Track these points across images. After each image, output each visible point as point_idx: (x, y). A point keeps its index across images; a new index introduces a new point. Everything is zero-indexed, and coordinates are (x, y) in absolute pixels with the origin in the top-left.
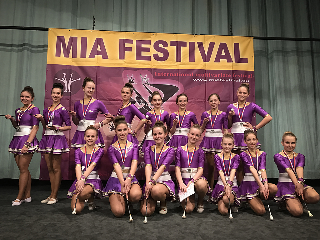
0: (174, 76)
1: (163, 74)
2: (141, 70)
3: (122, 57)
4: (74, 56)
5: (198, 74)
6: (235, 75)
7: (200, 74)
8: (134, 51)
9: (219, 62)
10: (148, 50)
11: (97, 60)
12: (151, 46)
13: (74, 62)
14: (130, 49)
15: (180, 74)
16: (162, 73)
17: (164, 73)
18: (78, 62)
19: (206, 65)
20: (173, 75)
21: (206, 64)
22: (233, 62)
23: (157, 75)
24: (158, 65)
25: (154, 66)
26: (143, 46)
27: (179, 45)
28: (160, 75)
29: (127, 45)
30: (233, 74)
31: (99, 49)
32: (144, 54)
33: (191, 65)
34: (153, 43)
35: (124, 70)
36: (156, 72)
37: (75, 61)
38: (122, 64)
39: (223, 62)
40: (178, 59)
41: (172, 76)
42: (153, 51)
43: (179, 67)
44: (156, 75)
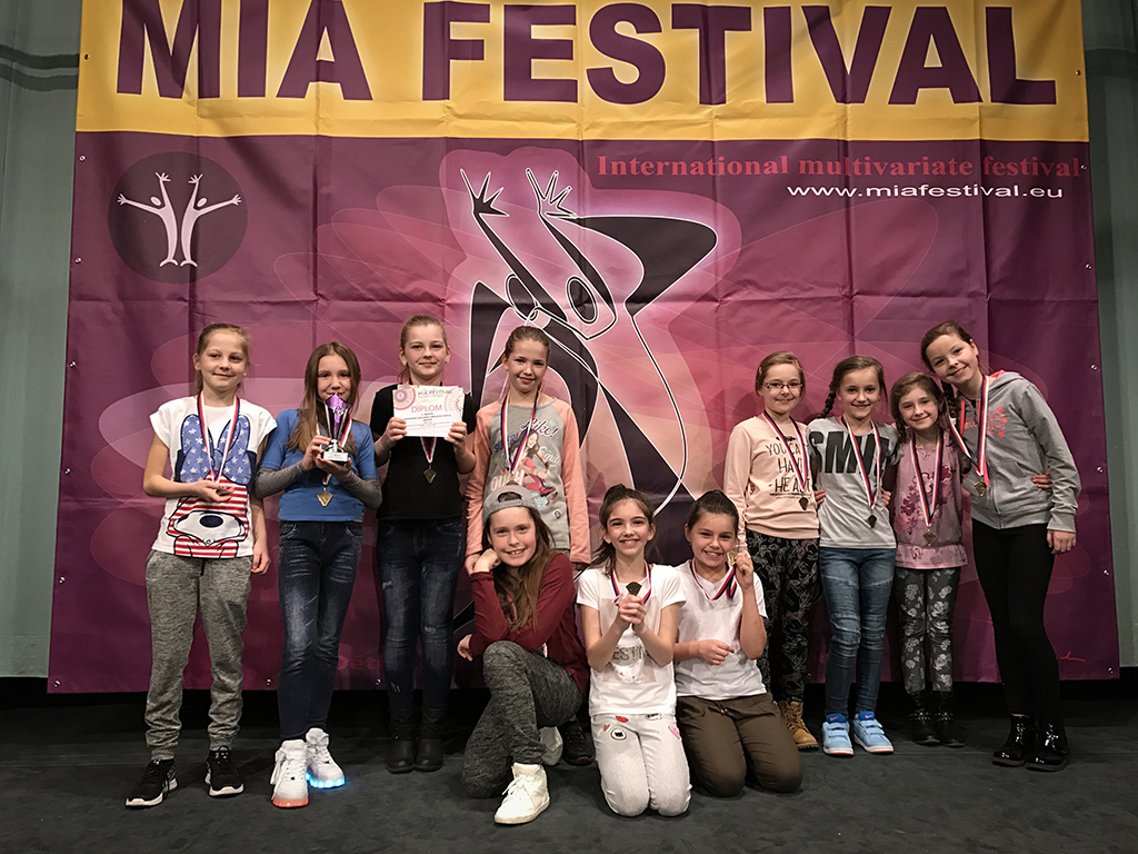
0: (693, 172)
1: (638, 169)
2: (527, 150)
3: (436, 87)
4: (208, 87)
5: (812, 164)
6: (993, 162)
7: (820, 163)
8: (495, 56)
9: (914, 103)
10: (563, 50)
11: (318, 105)
12: (579, 33)
13: (206, 121)
14: (474, 50)
15: (721, 167)
16: (634, 163)
17: (641, 159)
18: (226, 120)
19: (849, 117)
20: (689, 169)
21: (849, 112)
22: (981, 101)
23: (609, 169)
24: (613, 124)
25: (594, 126)
26: (539, 32)
27: (712, 26)
28: (623, 172)
29: (460, 31)
30: (982, 160)
31: (326, 53)
32: (542, 69)
33: (777, 120)
34: (584, 19)
35: (448, 151)
36: (603, 159)
37: (216, 116)
38: (438, 122)
39: (934, 99)
40: (712, 89)
41: (684, 172)
42: (589, 57)
43: (715, 130)
44: (603, 171)
